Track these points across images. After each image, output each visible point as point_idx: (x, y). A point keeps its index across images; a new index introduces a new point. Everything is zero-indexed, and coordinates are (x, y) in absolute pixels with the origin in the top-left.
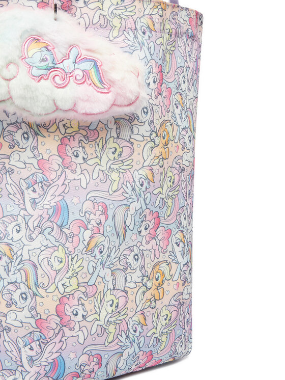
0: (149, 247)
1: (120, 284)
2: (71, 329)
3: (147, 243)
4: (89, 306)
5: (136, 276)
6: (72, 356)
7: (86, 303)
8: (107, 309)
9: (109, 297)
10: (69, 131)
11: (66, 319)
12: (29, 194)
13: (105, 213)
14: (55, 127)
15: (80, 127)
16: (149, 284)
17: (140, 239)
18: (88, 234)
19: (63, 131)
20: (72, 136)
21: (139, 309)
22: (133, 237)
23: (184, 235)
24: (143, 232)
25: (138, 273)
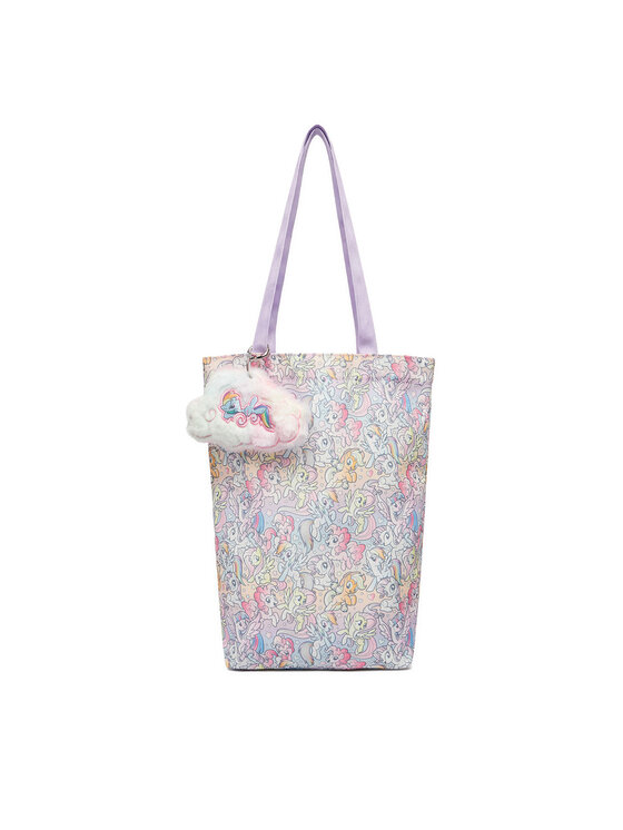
0: (339, 557)
1: (308, 584)
2: (267, 613)
4: (279, 597)
5: (326, 581)
6: (268, 635)
7: (277, 595)
8: (294, 603)
9: (297, 593)
10: (267, 459)
11: (262, 604)
12: (242, 507)
13: (292, 525)
14: (256, 456)
15: (276, 456)
17: (329, 550)
18: (277, 540)
19: (262, 459)
20: (269, 463)
22: (321, 548)
23: (384, 552)
24: (332, 544)
25: (327, 578)
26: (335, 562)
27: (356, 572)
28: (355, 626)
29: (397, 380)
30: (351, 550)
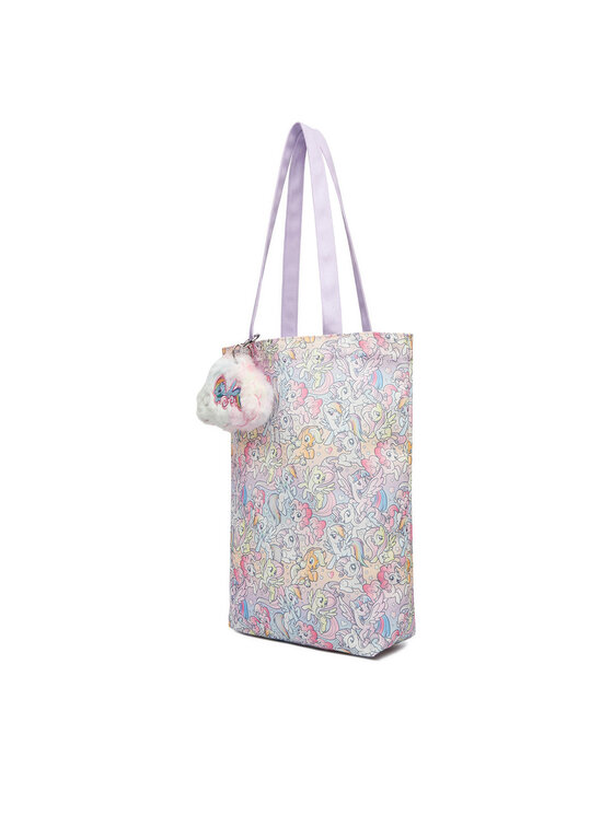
0: (303, 532)
1: (278, 557)
2: (249, 581)
3: (302, 529)
4: (257, 567)
5: (291, 554)
6: (251, 602)
8: (268, 573)
9: (269, 564)
11: (245, 572)
13: (263, 498)
16: (303, 565)
17: (294, 524)
18: (253, 512)
20: (253, 441)
21: (294, 582)
22: (288, 522)
23: (343, 530)
24: (296, 519)
25: (293, 552)
26: (300, 537)
27: (317, 549)
28: (317, 604)
29: (366, 357)
30: (314, 526)
